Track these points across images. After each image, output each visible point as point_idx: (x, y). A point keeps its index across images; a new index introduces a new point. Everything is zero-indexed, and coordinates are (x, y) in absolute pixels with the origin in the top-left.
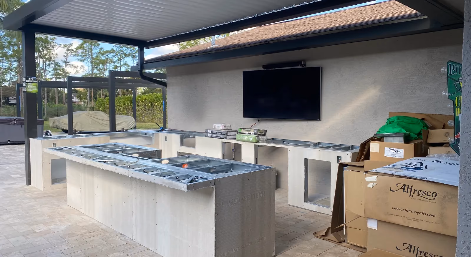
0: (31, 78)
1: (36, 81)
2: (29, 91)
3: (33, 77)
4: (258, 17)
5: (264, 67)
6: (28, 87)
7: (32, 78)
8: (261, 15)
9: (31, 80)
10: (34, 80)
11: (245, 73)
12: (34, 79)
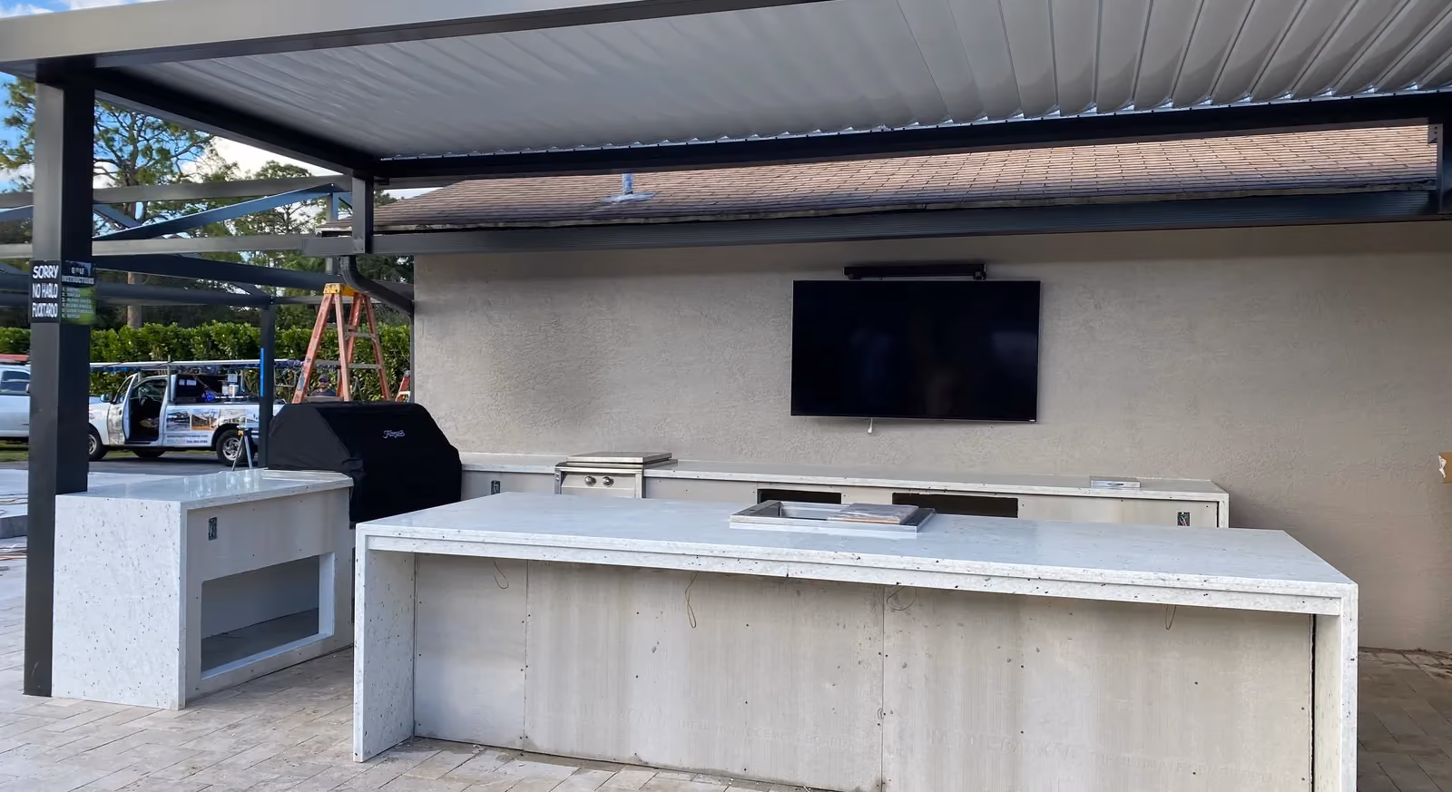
0: (76, 266)
1: (90, 281)
2: (69, 316)
3: (82, 264)
4: (883, 133)
5: (848, 271)
6: (66, 302)
7: (81, 267)
8: (896, 129)
9: (78, 274)
10: (85, 275)
11: (800, 288)
12: (86, 270)
